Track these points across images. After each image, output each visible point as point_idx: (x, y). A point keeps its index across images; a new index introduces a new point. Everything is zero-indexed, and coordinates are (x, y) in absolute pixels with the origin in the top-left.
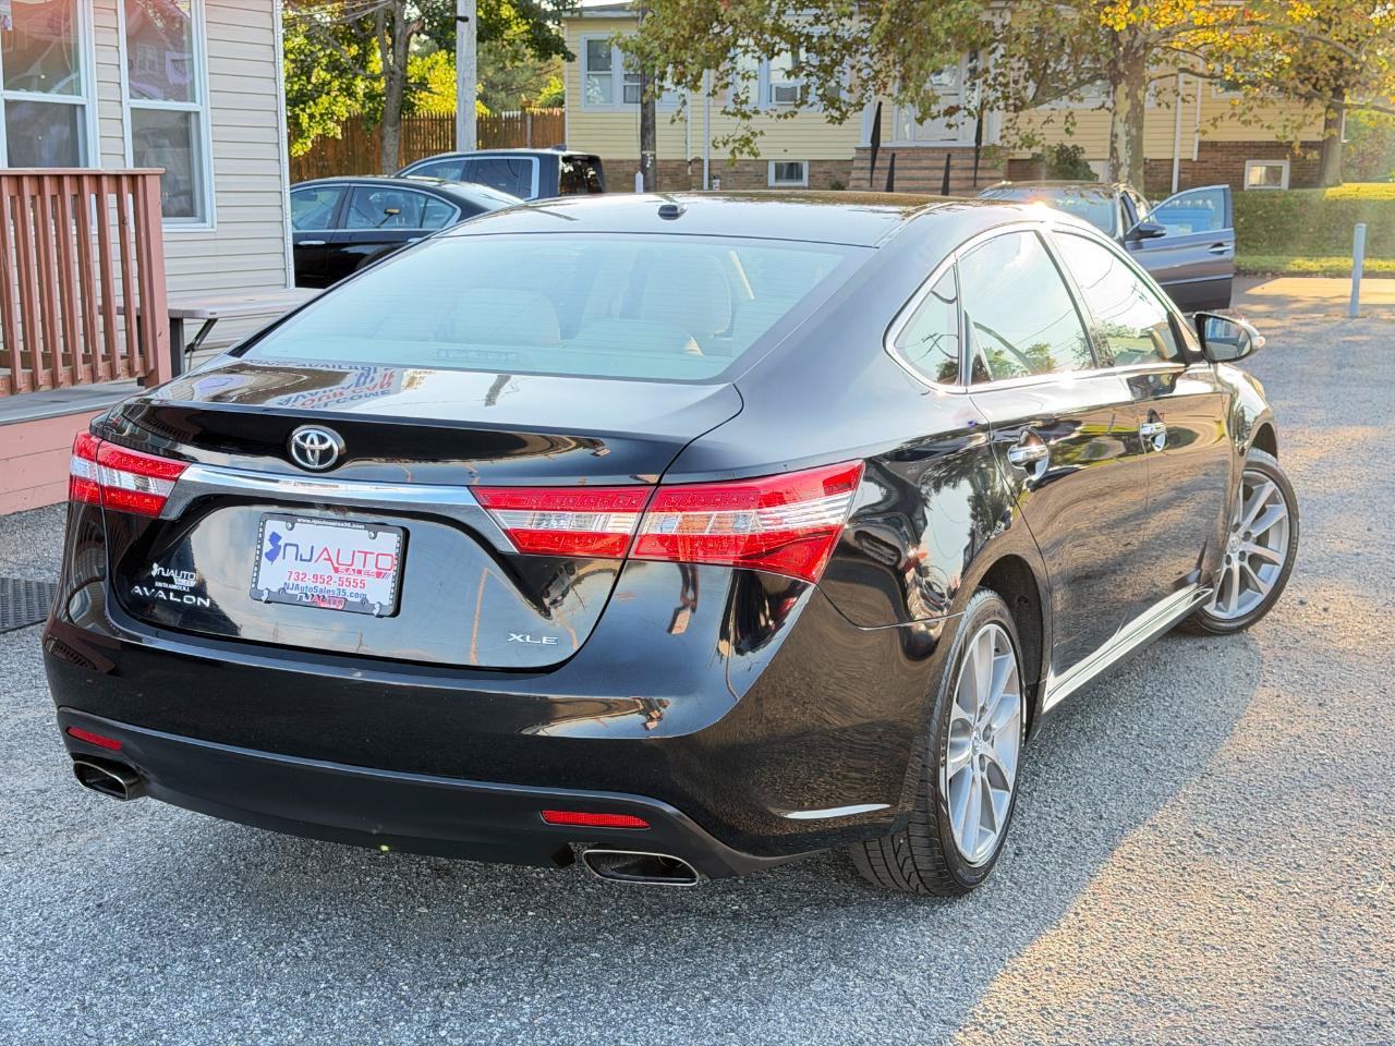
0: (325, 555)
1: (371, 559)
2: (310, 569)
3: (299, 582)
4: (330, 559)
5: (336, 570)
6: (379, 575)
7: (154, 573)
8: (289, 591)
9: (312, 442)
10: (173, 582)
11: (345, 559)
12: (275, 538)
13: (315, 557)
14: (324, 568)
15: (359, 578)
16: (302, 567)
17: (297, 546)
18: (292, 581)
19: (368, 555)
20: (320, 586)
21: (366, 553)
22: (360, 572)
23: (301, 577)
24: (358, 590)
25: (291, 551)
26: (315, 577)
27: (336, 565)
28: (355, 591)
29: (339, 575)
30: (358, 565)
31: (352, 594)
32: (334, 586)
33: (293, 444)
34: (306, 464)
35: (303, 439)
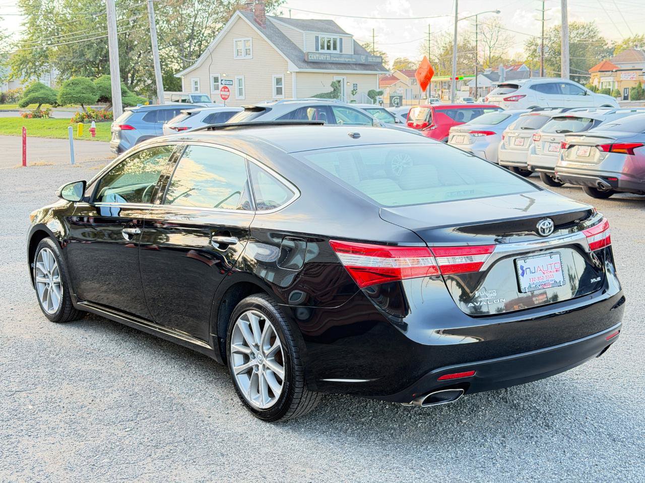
0: (539, 269)
1: (553, 266)
2: (536, 276)
3: (534, 282)
4: (541, 270)
6: (557, 271)
7: (476, 296)
8: (531, 286)
10: (487, 297)
11: (545, 268)
12: (522, 267)
13: (536, 271)
14: (540, 274)
15: (551, 274)
16: (532, 276)
17: (529, 268)
18: (532, 282)
20: (541, 281)
21: (551, 264)
22: (551, 272)
23: (534, 279)
24: (552, 279)
25: (528, 270)
26: (538, 278)
27: (543, 272)
29: (545, 275)
30: (550, 269)
32: (545, 279)
33: (540, 228)
34: (544, 235)
35: (544, 224)
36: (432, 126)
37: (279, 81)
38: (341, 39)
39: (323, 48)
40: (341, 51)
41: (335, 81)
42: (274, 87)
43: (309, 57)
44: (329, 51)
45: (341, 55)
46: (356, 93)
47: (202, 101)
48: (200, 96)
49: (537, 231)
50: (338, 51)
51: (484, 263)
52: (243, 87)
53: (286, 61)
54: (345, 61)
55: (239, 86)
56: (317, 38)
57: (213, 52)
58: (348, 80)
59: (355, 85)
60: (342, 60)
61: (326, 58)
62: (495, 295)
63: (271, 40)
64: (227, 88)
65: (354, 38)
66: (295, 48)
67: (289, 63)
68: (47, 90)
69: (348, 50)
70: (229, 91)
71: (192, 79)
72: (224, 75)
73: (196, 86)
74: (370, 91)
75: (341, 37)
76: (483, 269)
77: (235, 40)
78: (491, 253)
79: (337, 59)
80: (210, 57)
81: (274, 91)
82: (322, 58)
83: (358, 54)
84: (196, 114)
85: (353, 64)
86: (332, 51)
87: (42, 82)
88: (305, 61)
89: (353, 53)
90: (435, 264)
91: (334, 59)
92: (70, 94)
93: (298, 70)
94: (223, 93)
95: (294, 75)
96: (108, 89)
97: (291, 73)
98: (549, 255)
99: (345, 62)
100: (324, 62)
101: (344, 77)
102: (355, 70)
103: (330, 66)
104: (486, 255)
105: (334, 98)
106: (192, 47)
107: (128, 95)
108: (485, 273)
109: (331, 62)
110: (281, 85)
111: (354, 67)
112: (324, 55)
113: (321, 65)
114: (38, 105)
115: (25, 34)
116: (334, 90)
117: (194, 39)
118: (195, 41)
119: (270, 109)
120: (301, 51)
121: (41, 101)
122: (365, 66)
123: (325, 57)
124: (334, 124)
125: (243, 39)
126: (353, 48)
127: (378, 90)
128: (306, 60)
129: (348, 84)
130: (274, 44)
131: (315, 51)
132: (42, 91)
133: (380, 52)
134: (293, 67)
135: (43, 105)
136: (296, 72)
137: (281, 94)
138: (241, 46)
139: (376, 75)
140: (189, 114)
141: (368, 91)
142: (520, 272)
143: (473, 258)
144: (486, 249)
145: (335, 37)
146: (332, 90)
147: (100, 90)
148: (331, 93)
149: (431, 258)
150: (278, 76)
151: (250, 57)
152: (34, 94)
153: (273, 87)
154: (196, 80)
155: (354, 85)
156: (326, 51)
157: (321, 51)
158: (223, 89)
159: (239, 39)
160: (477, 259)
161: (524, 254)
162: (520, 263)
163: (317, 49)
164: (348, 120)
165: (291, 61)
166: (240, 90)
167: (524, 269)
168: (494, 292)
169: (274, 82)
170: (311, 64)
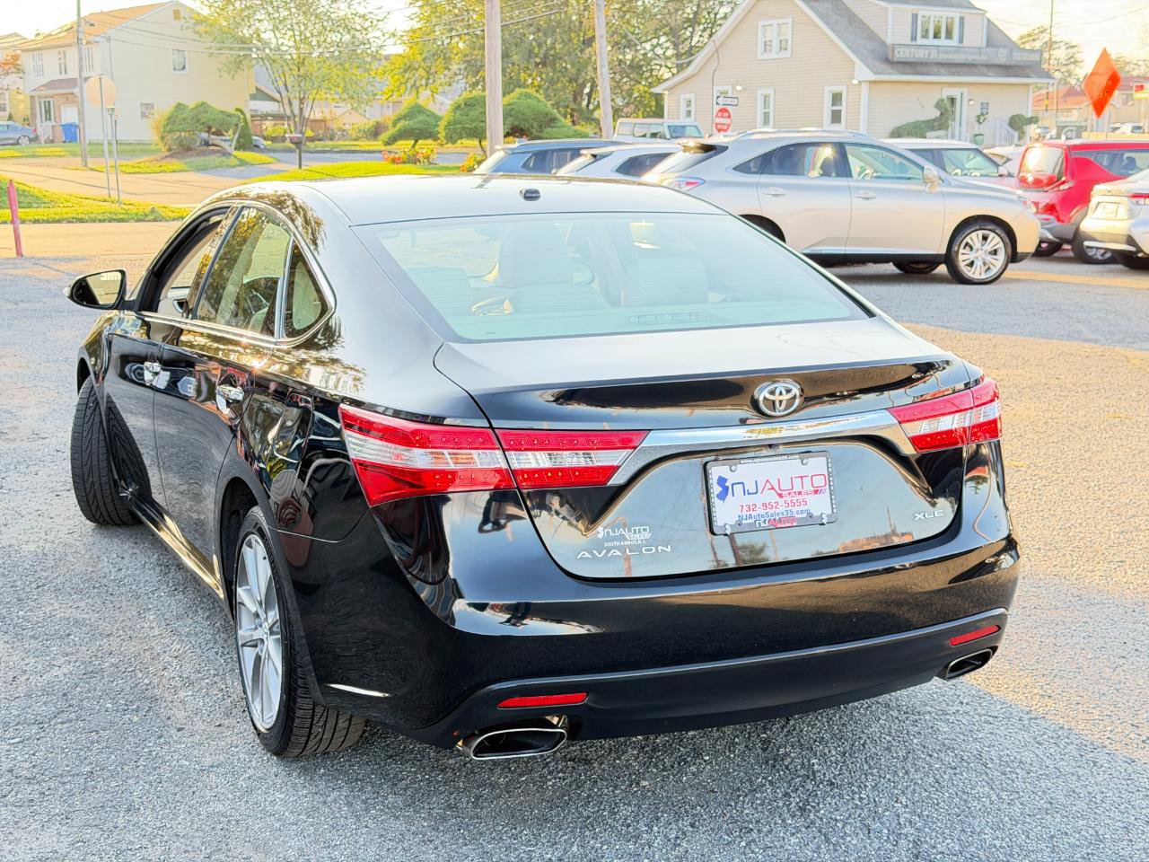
0: (768, 486)
1: (807, 481)
2: (758, 500)
3: (751, 512)
4: (773, 488)
5: (781, 496)
6: (816, 492)
7: (600, 536)
8: (744, 522)
9: (781, 393)
10: (625, 539)
11: (786, 485)
12: (722, 481)
13: (760, 491)
14: (771, 497)
15: (800, 497)
16: (749, 500)
17: (743, 483)
18: (745, 513)
19: (804, 478)
20: (772, 511)
21: (801, 477)
22: (800, 493)
23: (751, 508)
24: (803, 508)
25: (738, 488)
26: (765, 505)
27: (780, 492)
28: (800, 508)
29: (784, 499)
30: (797, 488)
31: (798, 512)
32: (782, 509)
33: (761, 399)
34: (773, 413)
35: (772, 393)
36: (1064, 183)
37: (837, 98)
38: (962, 19)
39: (925, 36)
40: (961, 40)
41: (945, 97)
42: (828, 108)
43: (896, 52)
44: (937, 42)
45: (958, 49)
46: (985, 119)
47: (687, 135)
48: (684, 127)
49: (755, 404)
50: (954, 42)
51: (618, 467)
52: (771, 110)
53: (852, 60)
54: (967, 59)
55: (765, 108)
56: (915, 17)
57: (720, 46)
58: (969, 95)
59: (985, 106)
60: (960, 58)
61: (930, 54)
62: (647, 535)
63: (827, 23)
64: (726, 111)
65: (987, 15)
66: (871, 36)
67: (856, 66)
68: (428, 115)
69: (975, 37)
70: (729, 117)
71: (682, 97)
72: (739, 88)
73: (689, 109)
74: (1013, 117)
75: (962, 15)
76: (617, 480)
77: (761, 24)
78: (635, 448)
79: (951, 57)
80: (716, 55)
81: (827, 117)
82: (920, 55)
83: (995, 46)
84: (603, 156)
85: (983, 65)
86: (943, 41)
87: (421, 101)
88: (887, 61)
89: (984, 46)
90: (504, 466)
91: (946, 56)
92: (460, 123)
93: (873, 77)
94: (718, 120)
95: (865, 87)
96: (524, 114)
97: (860, 82)
98: (797, 456)
99: (966, 62)
100: (923, 61)
101: (965, 90)
102: (985, 75)
103: (935, 69)
104: (624, 453)
105: (940, 129)
106: (696, 39)
107: (560, 124)
108: (620, 490)
109: (938, 61)
110: (841, 105)
111: (985, 70)
112: (928, 48)
113: (919, 69)
114: (413, 142)
115: (416, 20)
116: (942, 114)
117: (700, 24)
118: (701, 27)
119: (724, 149)
120: (883, 43)
121: (417, 134)
122: (1007, 69)
123: (927, 52)
124: (847, 177)
125: (775, 22)
126: (985, 34)
127: (1029, 115)
128: (890, 58)
129: (971, 103)
130: (833, 31)
131: (909, 42)
132: (421, 118)
133: (1067, 44)
134: (863, 72)
135: (420, 142)
136: (870, 82)
137: (840, 122)
138: (772, 35)
139: (1029, 85)
140: (594, 156)
141: (1009, 117)
142: (716, 489)
143: (592, 456)
144: (626, 440)
145: (950, 15)
146: (937, 113)
147: (511, 116)
148: (934, 120)
149: (497, 452)
150: (837, 89)
151: (787, 54)
152: (407, 122)
153: (825, 108)
154: (688, 96)
155: (982, 104)
156: (931, 41)
157: (920, 41)
158: (720, 114)
159: (769, 23)
160: (602, 458)
161: (729, 452)
162: (716, 471)
163: (914, 38)
164: (886, 170)
165: (861, 60)
166: (766, 116)
167: (728, 484)
168: (645, 530)
169: (828, 99)
170: (900, 67)
